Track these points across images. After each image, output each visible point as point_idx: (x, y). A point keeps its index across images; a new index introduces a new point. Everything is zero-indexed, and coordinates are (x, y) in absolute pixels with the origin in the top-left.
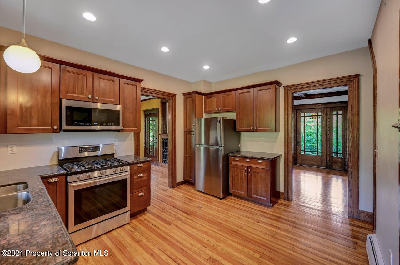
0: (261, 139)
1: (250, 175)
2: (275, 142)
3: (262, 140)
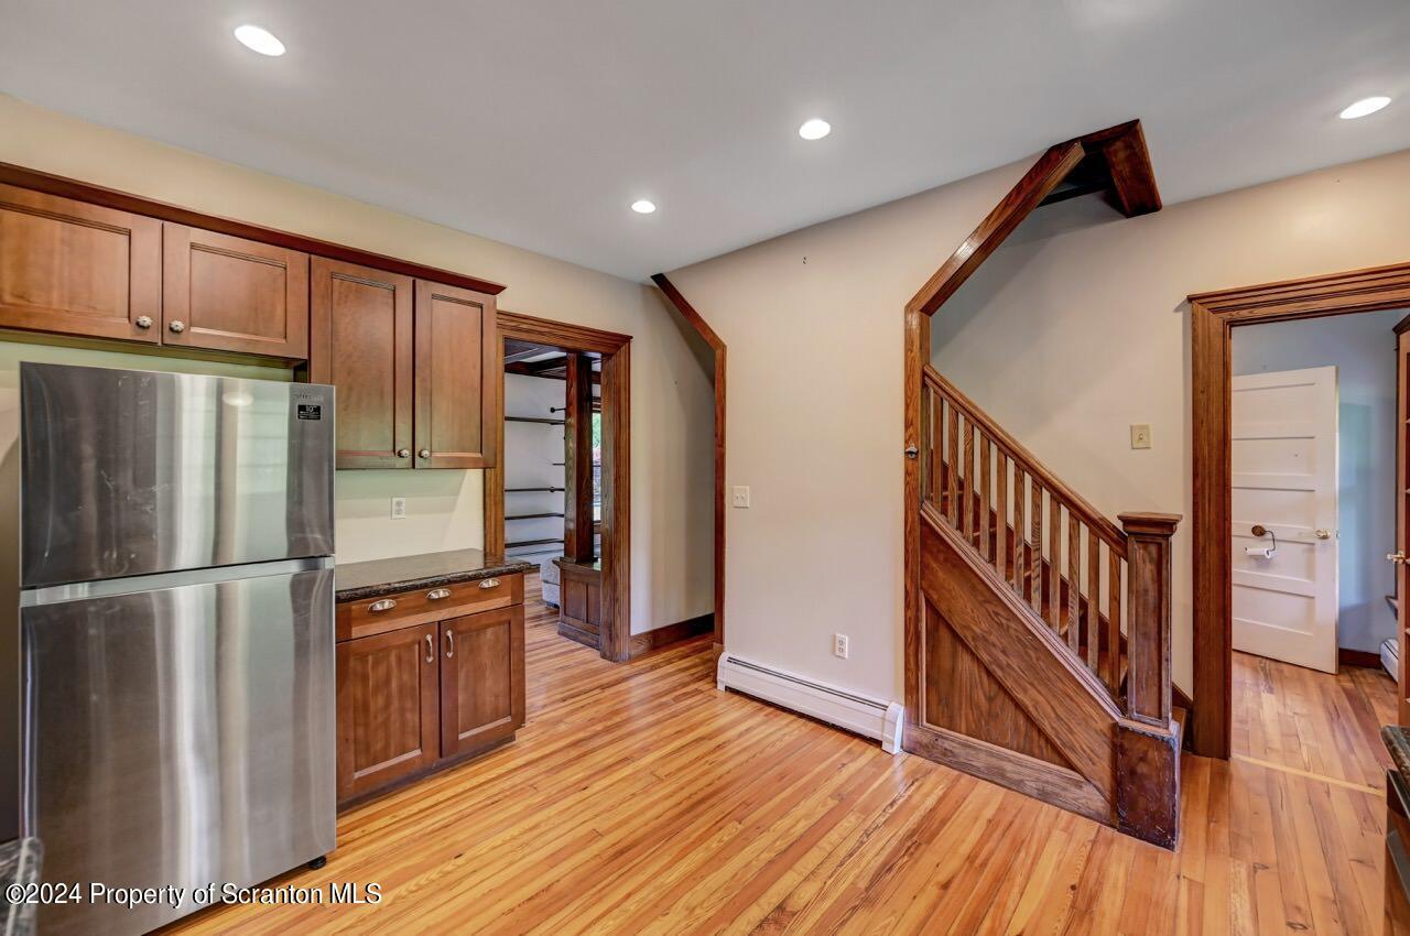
0: (395, 500)
1: (450, 655)
2: (451, 508)
3: (399, 504)
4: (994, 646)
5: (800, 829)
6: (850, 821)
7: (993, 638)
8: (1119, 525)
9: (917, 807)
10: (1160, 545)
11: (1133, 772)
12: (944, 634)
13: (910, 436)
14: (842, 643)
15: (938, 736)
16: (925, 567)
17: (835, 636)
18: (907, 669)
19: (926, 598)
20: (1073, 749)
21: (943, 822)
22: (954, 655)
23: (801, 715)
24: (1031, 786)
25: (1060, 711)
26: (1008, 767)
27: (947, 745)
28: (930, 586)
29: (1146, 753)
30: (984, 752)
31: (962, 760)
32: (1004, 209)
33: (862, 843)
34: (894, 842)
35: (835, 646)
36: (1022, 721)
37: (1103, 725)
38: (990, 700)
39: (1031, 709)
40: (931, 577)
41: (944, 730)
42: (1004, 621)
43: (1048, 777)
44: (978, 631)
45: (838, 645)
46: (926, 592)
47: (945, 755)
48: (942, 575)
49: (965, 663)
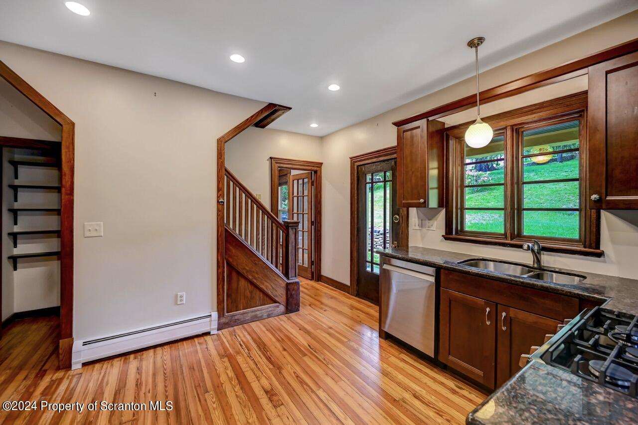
4: (253, 272)
5: (231, 373)
6: (240, 359)
7: (253, 270)
8: (283, 223)
9: (248, 341)
10: (296, 229)
11: (291, 295)
12: (234, 275)
13: (220, 195)
14: (181, 297)
15: (233, 316)
16: (227, 249)
17: (177, 295)
18: (218, 295)
19: (227, 262)
20: (277, 296)
21: (260, 338)
22: (238, 281)
23: (155, 347)
24: (265, 315)
25: (273, 286)
26: (258, 313)
27: (236, 318)
28: (230, 256)
29: (294, 288)
30: (250, 312)
31: (242, 320)
32: (257, 116)
33: (253, 360)
34: (259, 353)
35: (176, 300)
36: (261, 295)
37: (284, 285)
38: (251, 292)
39: (265, 289)
40: (229, 253)
41: (235, 312)
42: (257, 262)
43: (270, 309)
44: (247, 268)
45: (179, 299)
46: (227, 260)
47: (236, 322)
48: (234, 251)
49: (243, 283)
